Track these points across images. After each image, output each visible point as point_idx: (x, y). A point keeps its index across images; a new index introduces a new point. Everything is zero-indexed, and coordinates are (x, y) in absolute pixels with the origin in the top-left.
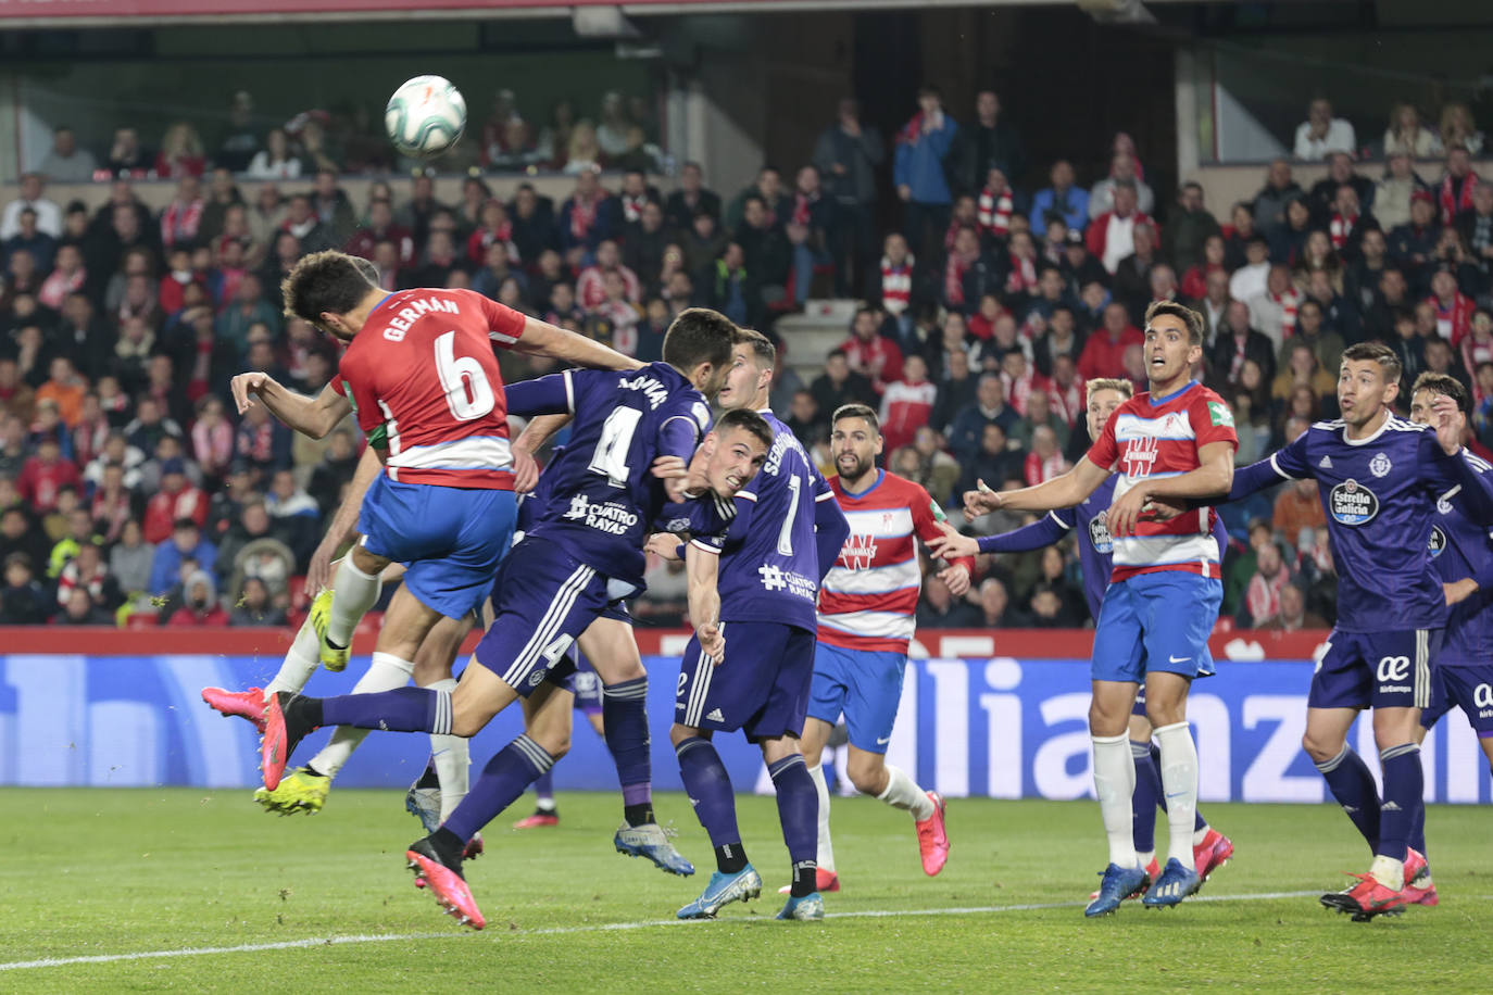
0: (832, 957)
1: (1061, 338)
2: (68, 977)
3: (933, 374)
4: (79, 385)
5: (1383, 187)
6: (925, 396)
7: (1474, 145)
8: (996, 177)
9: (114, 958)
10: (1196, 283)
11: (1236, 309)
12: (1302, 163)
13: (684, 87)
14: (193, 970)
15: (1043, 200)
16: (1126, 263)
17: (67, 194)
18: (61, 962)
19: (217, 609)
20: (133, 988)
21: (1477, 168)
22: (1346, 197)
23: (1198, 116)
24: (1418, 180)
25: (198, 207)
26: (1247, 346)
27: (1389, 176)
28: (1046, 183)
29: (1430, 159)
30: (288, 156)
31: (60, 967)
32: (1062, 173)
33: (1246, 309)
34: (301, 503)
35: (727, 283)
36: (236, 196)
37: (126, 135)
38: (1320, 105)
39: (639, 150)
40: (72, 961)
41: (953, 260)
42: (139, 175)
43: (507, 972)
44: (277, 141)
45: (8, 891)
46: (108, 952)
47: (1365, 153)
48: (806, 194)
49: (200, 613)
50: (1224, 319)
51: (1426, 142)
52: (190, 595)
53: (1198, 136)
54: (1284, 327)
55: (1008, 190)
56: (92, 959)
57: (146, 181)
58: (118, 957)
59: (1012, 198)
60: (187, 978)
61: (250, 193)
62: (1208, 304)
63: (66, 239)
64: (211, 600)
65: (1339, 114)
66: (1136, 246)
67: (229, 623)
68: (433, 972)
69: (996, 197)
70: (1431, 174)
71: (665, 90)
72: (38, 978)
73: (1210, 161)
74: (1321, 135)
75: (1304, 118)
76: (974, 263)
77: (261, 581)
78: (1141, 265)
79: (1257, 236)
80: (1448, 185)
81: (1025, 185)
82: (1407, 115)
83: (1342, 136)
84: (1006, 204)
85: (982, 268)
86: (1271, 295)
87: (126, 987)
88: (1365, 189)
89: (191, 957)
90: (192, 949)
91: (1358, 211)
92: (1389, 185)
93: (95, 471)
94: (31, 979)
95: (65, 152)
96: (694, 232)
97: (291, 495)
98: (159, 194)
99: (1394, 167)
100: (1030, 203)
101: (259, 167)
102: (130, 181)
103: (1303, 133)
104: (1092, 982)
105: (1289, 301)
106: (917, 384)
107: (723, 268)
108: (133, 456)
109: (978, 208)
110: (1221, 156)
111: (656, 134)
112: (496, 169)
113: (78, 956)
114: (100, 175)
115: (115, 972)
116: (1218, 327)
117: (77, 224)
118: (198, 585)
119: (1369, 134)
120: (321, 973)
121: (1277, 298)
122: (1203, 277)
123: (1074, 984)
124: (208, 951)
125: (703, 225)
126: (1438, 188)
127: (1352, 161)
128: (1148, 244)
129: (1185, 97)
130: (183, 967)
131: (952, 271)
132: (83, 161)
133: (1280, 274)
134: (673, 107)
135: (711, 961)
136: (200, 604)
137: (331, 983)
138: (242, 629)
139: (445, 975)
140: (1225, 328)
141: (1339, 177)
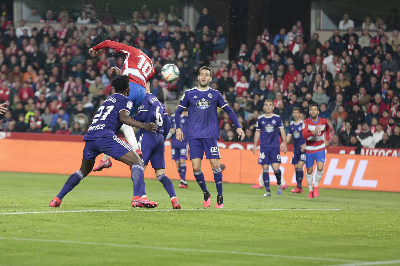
0: (218, 219)
1: (280, 72)
2: (27, 217)
3: (248, 80)
4: (34, 73)
5: (361, 38)
6: (245, 86)
7: (385, 27)
8: (266, 31)
9: (38, 212)
10: (314, 59)
11: (323, 66)
12: (340, 30)
13: (188, 5)
14: (58, 216)
15: (277, 37)
16: (297, 53)
17: (33, 25)
18: (25, 213)
19: (68, 131)
20: (43, 220)
21: (385, 33)
22: (352, 38)
23: (316, 18)
24: (370, 36)
25: (65, 30)
26: (326, 76)
27: (363, 35)
28: (278, 33)
29: (373, 31)
30: (86, 17)
31: (25, 214)
32: (282, 31)
33: (326, 66)
34: (89, 105)
35: (195, 54)
36: (75, 28)
37: (50, 12)
38: (346, 16)
39: (177, 21)
40: (28, 213)
41: (254, 51)
42: (52, 21)
43: (137, 220)
44: (84, 14)
45: (13, 196)
46: (37, 211)
47: (357, 29)
48: (219, 33)
49: (64, 131)
50: (320, 68)
51: (372, 26)
52: (61, 126)
53: (316, 22)
54: (337, 71)
55: (268, 34)
56: (33, 213)
57: (53, 23)
58: (40, 212)
59: (269, 37)
60: (57, 218)
61: (79, 27)
62: (316, 65)
63: (32, 37)
64: (66, 128)
65: (351, 19)
66: (300, 49)
67: (70, 134)
68: (118, 219)
69: (265, 36)
70: (374, 34)
71: (184, 6)
72: (19, 217)
73: (319, 29)
74: (346, 23)
75: (341, 19)
76: (259, 52)
77: (79, 124)
78: (300, 55)
79: (331, 48)
80: (378, 37)
81: (273, 34)
82: (368, 19)
83: (351, 24)
84: (267, 38)
85: (261, 54)
86: (333, 63)
87: (41, 219)
88: (356, 38)
89: (58, 213)
90: (58, 211)
91: (355, 43)
92: (362, 37)
93: (37, 94)
94: (17, 217)
95: (34, 15)
96: (190, 41)
97: (87, 102)
98: (56, 26)
99: (364, 32)
100: (274, 38)
101: (79, 20)
102: (49, 23)
103: (341, 23)
104: (282, 228)
105: (338, 65)
106: (244, 83)
107: (195, 50)
108: (48, 90)
109: (261, 38)
110: (321, 28)
111: (181, 17)
112: (141, 24)
113: (30, 212)
114: (43, 21)
115: (39, 216)
116: (319, 71)
117: (35, 33)
118: (64, 124)
119: (358, 24)
120: (90, 218)
121: (335, 64)
122: (315, 58)
123: (277, 228)
124: (62, 212)
125: (192, 39)
126: (375, 38)
127: (353, 30)
128: (303, 49)
129: (313, 13)
130: (56, 215)
131: (253, 54)
132: (38, 18)
133: (336, 58)
134: (186, 10)
135: (187, 219)
136: (64, 128)
137: (92, 220)
138: (73, 135)
139: (121, 220)
140: (321, 71)
141: (350, 34)
